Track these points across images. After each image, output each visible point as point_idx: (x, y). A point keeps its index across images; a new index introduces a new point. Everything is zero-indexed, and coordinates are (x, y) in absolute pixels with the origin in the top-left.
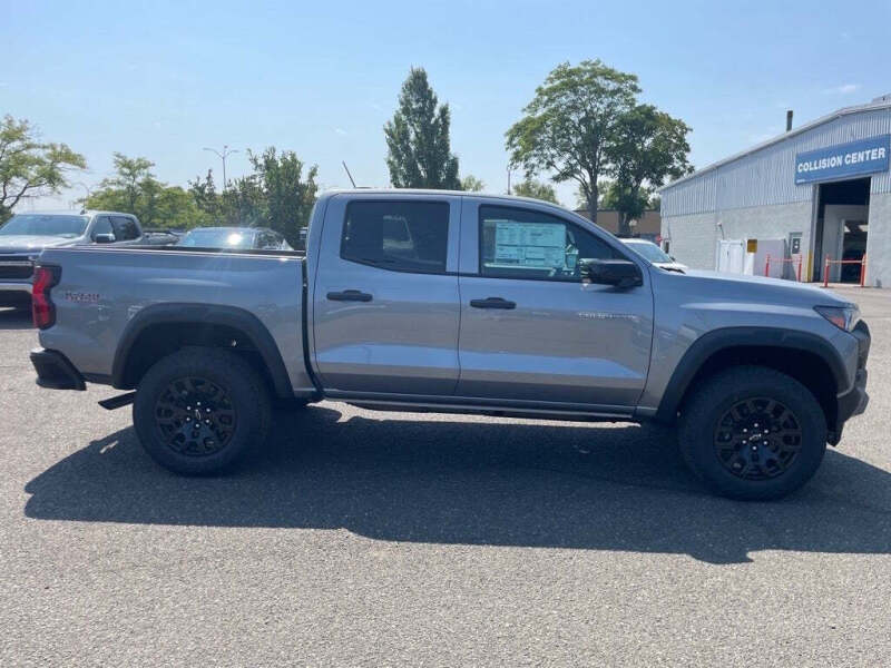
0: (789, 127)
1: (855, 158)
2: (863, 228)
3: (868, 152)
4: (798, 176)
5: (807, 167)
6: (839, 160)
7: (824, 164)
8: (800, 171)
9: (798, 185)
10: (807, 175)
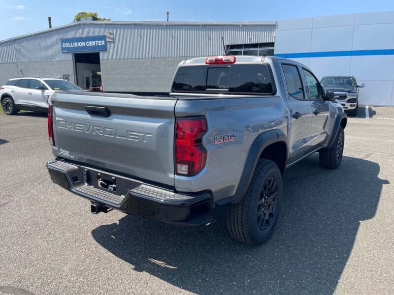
0: (50, 27)
1: (91, 44)
2: (99, 73)
3: (97, 42)
4: (63, 49)
5: (67, 45)
6: (83, 44)
7: (76, 45)
8: (64, 47)
9: (63, 53)
10: (68, 49)
